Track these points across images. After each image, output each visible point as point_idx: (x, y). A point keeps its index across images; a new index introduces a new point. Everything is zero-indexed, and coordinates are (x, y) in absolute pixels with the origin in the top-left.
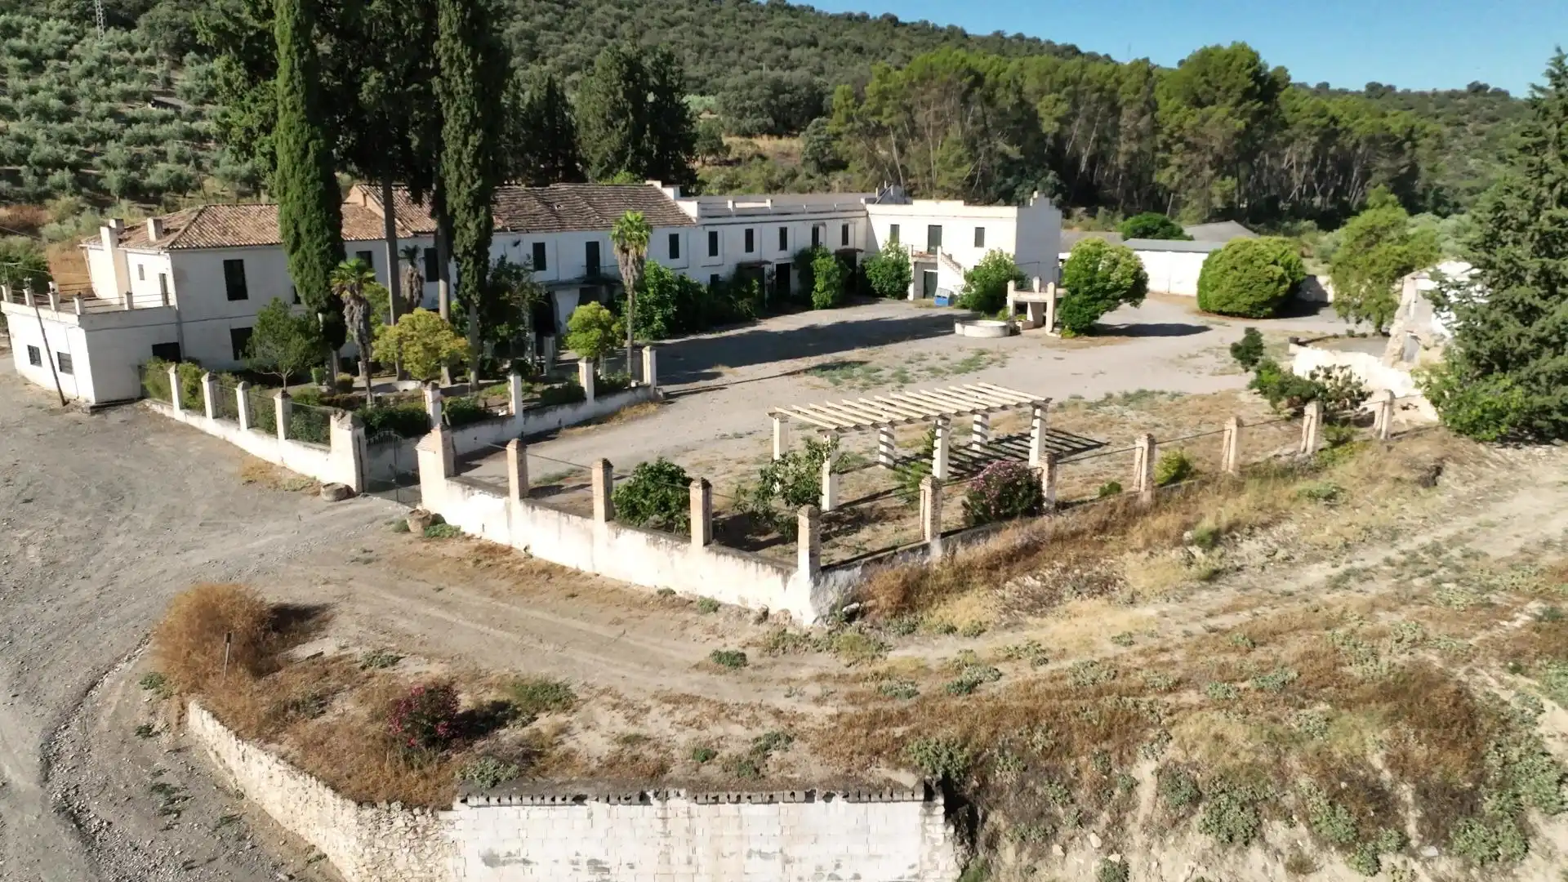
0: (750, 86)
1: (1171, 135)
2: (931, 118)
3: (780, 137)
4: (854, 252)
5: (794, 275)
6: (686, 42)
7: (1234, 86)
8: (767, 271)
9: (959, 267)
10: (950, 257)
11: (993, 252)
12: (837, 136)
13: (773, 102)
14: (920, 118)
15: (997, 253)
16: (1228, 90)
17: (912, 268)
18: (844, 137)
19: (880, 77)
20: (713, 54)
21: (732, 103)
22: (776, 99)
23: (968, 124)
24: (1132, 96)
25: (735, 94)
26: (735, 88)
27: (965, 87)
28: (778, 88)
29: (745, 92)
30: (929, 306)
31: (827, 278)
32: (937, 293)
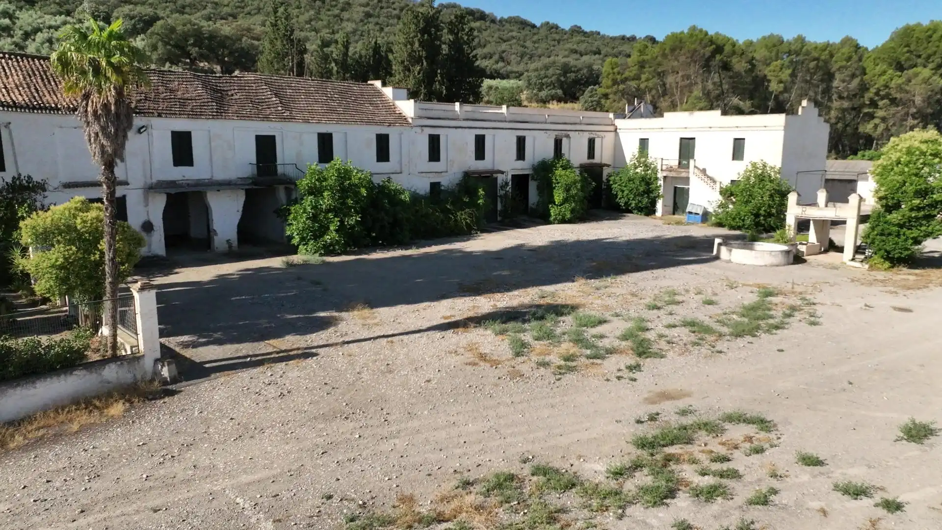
0: (547, 68)
1: (877, 94)
2: (679, 79)
3: (566, 102)
4: (601, 166)
5: (533, 186)
6: (513, 51)
7: (935, 53)
8: (499, 181)
9: (714, 182)
10: (704, 171)
11: (754, 165)
12: (606, 96)
13: (562, 79)
14: (670, 79)
15: (760, 165)
16: (929, 57)
17: (661, 182)
18: (611, 96)
19: (640, 51)
20: (530, 58)
21: (534, 80)
22: (565, 76)
23: (710, 86)
24: (844, 63)
25: (536, 73)
26: (536, 70)
27: (708, 54)
28: (566, 69)
29: (543, 72)
30: (678, 223)
31: (567, 190)
32: (689, 209)
